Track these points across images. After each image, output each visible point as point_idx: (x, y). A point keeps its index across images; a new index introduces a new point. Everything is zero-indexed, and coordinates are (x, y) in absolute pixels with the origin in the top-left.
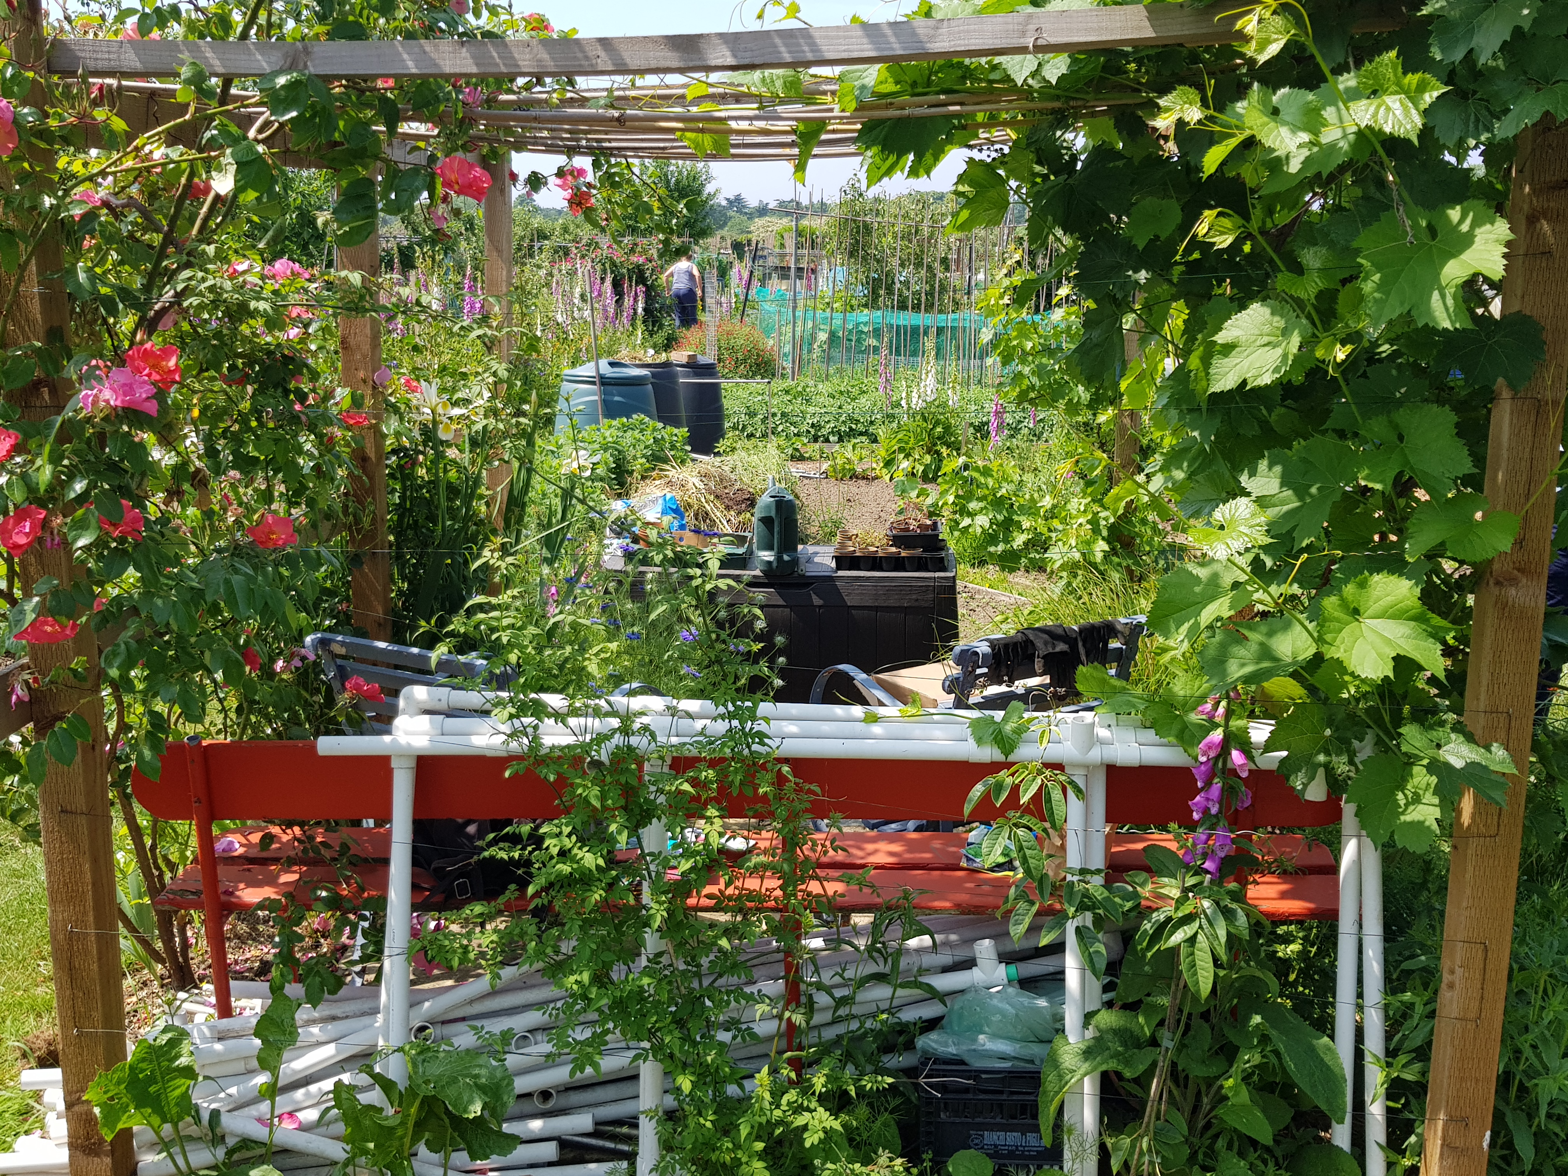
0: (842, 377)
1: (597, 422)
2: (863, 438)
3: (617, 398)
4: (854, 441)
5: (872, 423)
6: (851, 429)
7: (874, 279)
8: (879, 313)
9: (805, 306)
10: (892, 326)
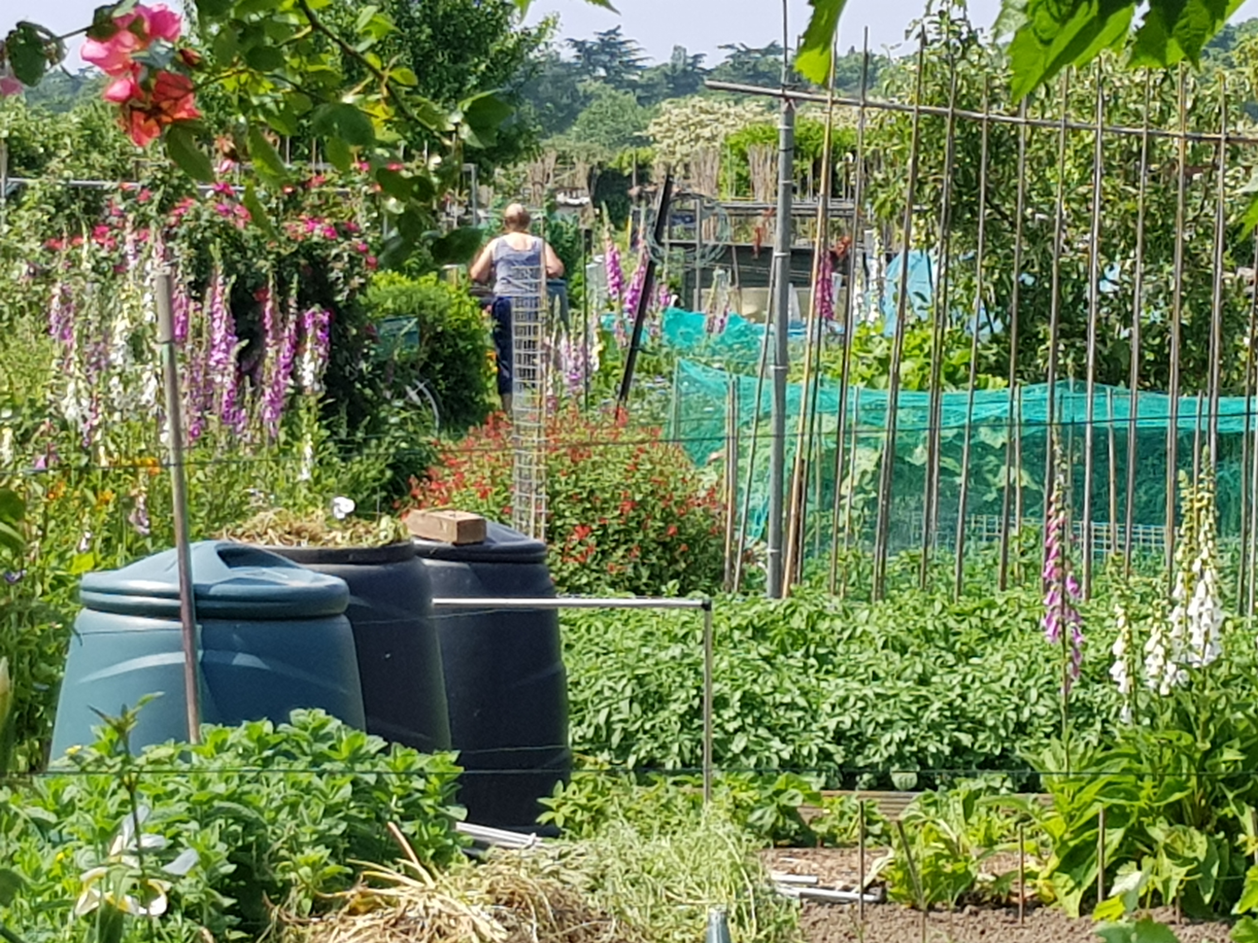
0: (928, 588)
1: (181, 736)
2: (996, 779)
3: (242, 660)
4: (966, 786)
5: (1021, 728)
6: (957, 748)
7: (1024, 290)
8: (1039, 391)
9: (815, 369)
10: (1078, 428)
